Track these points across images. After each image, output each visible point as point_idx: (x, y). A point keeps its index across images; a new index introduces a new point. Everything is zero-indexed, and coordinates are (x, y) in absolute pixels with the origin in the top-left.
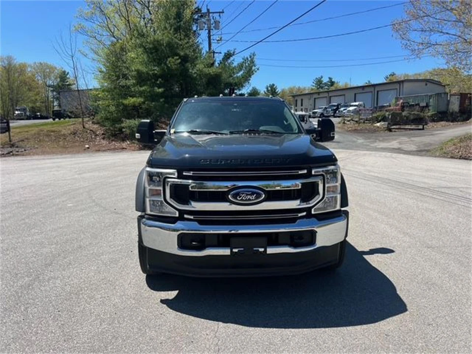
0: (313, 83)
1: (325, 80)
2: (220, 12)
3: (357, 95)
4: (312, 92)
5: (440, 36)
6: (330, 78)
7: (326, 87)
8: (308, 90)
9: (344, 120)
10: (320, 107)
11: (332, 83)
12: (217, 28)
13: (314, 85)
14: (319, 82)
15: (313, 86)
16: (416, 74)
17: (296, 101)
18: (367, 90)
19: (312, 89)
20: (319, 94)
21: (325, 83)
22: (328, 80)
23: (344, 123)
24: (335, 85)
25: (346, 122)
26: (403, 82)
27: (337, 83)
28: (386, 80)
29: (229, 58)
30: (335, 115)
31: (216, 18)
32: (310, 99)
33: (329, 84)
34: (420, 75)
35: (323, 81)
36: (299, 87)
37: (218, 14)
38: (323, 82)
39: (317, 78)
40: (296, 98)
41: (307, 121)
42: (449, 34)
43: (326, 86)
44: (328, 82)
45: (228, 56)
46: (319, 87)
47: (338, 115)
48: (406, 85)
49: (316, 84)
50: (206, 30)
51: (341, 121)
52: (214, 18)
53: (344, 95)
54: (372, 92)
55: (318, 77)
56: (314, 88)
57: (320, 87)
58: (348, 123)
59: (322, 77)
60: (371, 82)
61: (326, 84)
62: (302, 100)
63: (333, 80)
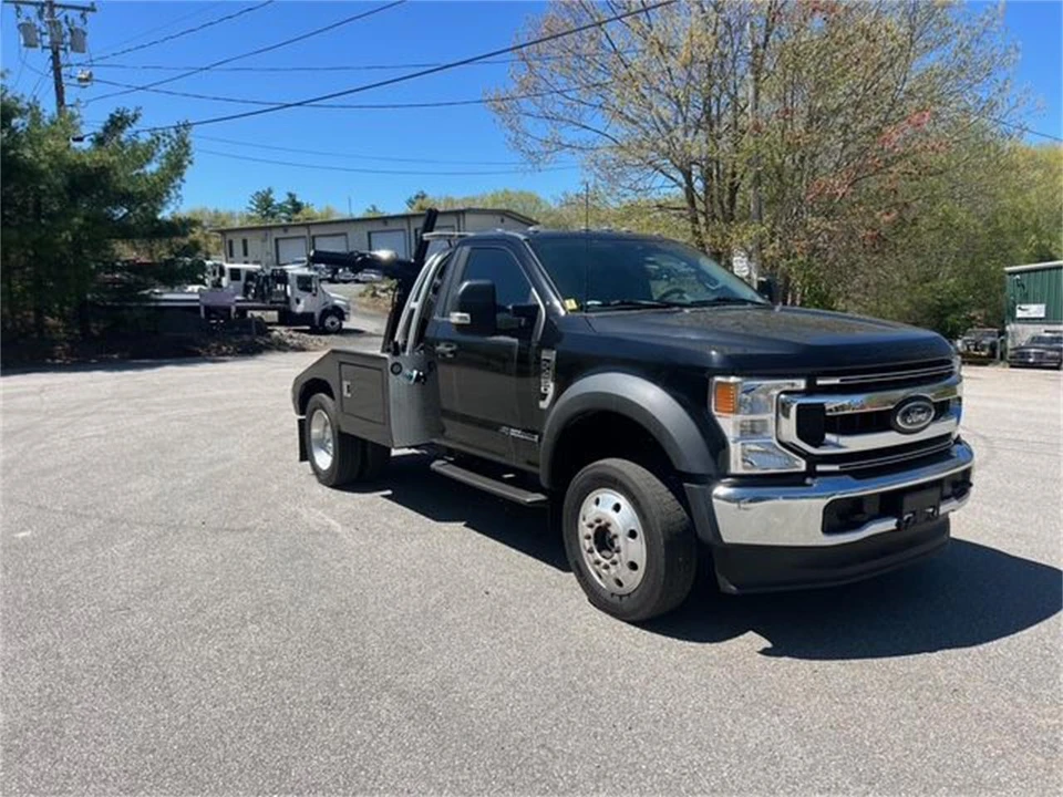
0: (252, 203)
1: (279, 198)
2: (83, 9)
3: (373, 235)
4: (249, 225)
5: (574, 130)
6: (290, 195)
7: (283, 214)
8: (239, 218)
9: (374, 288)
10: (297, 259)
11: (297, 207)
12: (78, 46)
13: (254, 207)
14: (265, 202)
15: (252, 210)
16: (466, 199)
17: (231, 243)
18: (393, 225)
19: (250, 218)
20: (286, 231)
21: (279, 205)
22: (286, 198)
23: (374, 295)
24: (304, 211)
25: (378, 293)
26: (463, 212)
27: (308, 207)
28: (411, 207)
29: (121, 128)
30: (336, 277)
31: (73, 21)
32: (264, 241)
33: (289, 207)
34: (474, 200)
35: (273, 200)
36: (216, 211)
37: (80, 12)
38: (275, 203)
39: (258, 193)
40: (229, 237)
41: (316, 289)
42: (589, 128)
43: (281, 211)
44: (287, 203)
45: (117, 123)
46: (265, 213)
47: (342, 278)
48: (470, 219)
49: (257, 206)
50: (44, 48)
51: (366, 291)
52: (70, 20)
53: (345, 234)
54: (403, 230)
55: (261, 191)
56: (254, 214)
57: (268, 212)
58: (383, 295)
59: (270, 191)
60: (380, 209)
61: (281, 207)
62: (245, 242)
63: (298, 200)
